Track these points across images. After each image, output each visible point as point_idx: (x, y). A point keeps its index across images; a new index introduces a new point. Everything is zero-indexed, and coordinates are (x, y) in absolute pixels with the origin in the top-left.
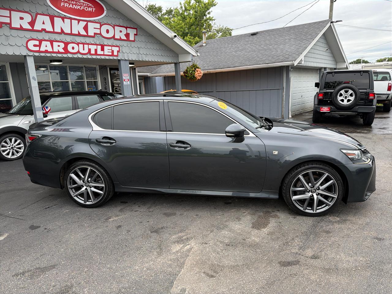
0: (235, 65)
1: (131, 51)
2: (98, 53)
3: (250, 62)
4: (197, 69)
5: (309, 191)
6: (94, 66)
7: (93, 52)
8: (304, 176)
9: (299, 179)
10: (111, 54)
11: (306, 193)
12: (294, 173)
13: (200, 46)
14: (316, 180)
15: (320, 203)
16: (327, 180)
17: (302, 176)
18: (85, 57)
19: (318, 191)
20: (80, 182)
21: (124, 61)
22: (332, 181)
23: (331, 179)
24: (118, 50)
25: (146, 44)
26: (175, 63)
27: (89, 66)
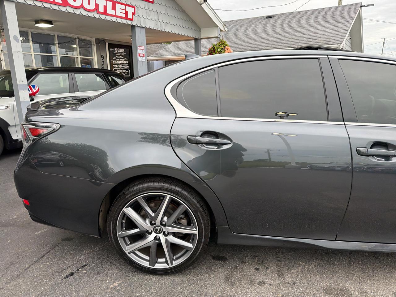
1: (149, 15)
2: (108, 12)
4: (226, 47)
6: (89, 39)
7: (101, 9)
10: (124, 16)
18: (90, 14)
20: (145, 224)
21: (139, 29)
24: (134, 12)
25: (166, 10)
26: (196, 40)
27: (84, 38)
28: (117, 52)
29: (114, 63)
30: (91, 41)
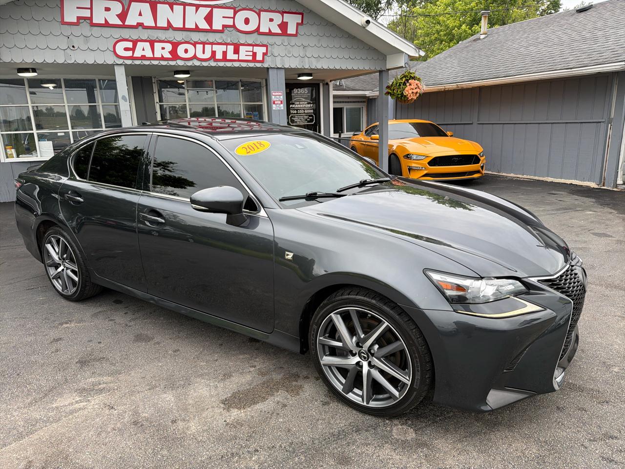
1: (289, 52)
5: (356, 352)
7: (219, 56)
8: (343, 315)
10: (250, 58)
11: (349, 357)
13: (474, 40)
14: (366, 331)
17: (339, 316)
18: (205, 64)
19: (371, 359)
20: (56, 259)
21: (276, 70)
22: (398, 343)
23: (398, 339)
24: (265, 52)
25: (319, 40)
26: (381, 72)
27: (250, 80)
28: (297, 93)
29: (292, 107)
30: (260, 83)
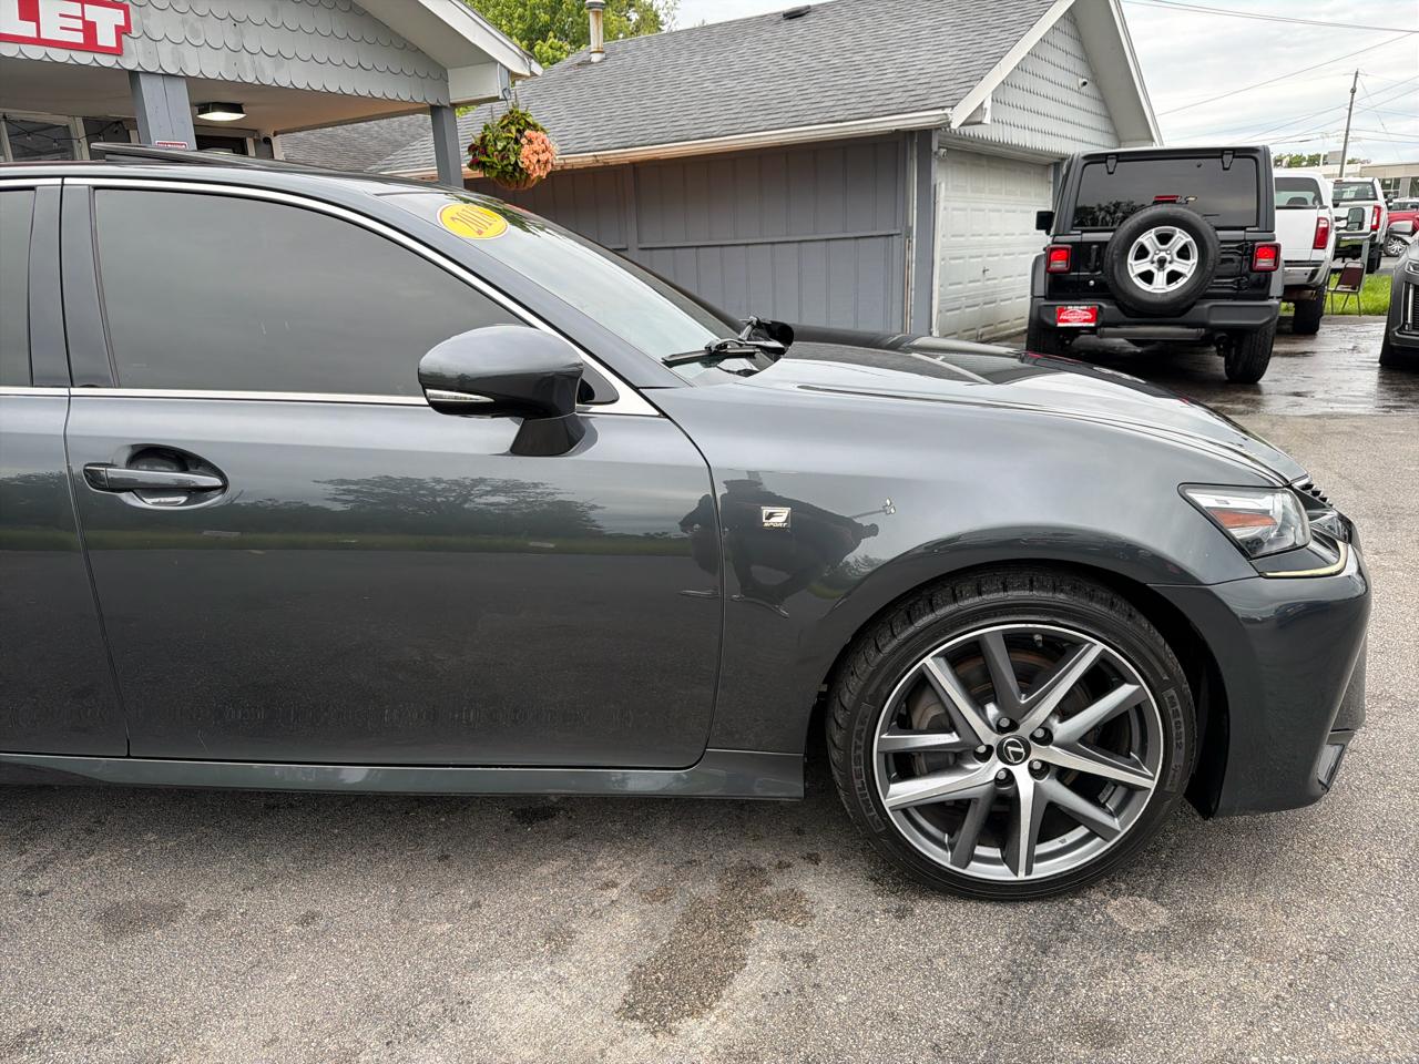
0: (710, 129)
1: (196, 34)
3: (771, 117)
4: (527, 132)
5: (990, 748)
6: (61, 120)
8: (954, 659)
9: (923, 682)
10: (79, 38)
11: (970, 766)
12: (895, 642)
13: (579, 64)
14: (1031, 680)
15: (1054, 821)
16: (1098, 682)
17: (942, 660)
19: (1039, 754)
21: (159, 82)
22: (1125, 691)
23: (1124, 679)
25: (274, 8)
26: (435, 110)
27: (38, 117)
30: (67, 127)
